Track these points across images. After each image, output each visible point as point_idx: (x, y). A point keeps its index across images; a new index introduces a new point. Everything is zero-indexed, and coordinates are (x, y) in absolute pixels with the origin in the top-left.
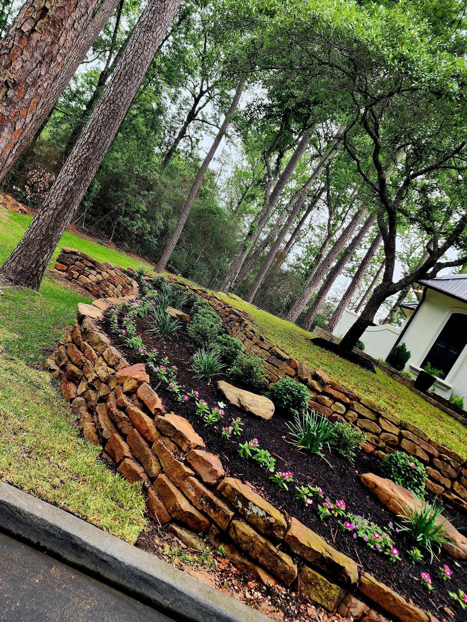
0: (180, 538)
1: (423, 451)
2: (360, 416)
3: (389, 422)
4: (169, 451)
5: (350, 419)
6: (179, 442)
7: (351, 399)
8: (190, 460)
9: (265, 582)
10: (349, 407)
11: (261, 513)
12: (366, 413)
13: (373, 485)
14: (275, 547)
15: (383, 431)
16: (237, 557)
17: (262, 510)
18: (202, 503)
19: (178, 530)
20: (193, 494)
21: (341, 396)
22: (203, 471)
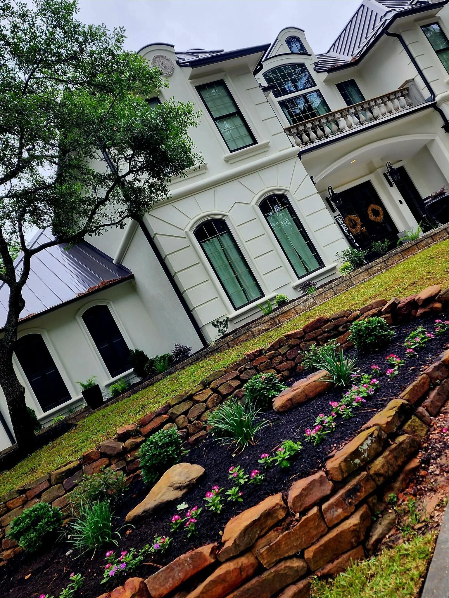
0: (383, 536)
1: (233, 381)
2: (186, 413)
3: (200, 392)
4: (281, 536)
5: (185, 424)
6: (270, 522)
7: (165, 414)
8: (301, 506)
9: (417, 464)
10: (172, 419)
11: (369, 442)
12: (184, 407)
13: (290, 402)
14: (391, 445)
15: (205, 401)
16: (397, 485)
17: (366, 439)
18: (350, 503)
19: (374, 538)
20: (340, 511)
21: (158, 421)
22: (317, 494)
